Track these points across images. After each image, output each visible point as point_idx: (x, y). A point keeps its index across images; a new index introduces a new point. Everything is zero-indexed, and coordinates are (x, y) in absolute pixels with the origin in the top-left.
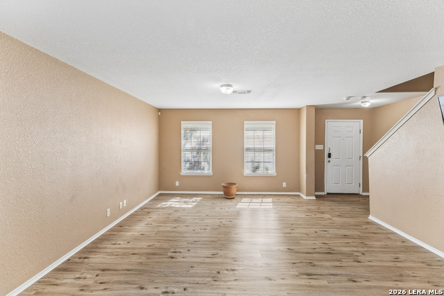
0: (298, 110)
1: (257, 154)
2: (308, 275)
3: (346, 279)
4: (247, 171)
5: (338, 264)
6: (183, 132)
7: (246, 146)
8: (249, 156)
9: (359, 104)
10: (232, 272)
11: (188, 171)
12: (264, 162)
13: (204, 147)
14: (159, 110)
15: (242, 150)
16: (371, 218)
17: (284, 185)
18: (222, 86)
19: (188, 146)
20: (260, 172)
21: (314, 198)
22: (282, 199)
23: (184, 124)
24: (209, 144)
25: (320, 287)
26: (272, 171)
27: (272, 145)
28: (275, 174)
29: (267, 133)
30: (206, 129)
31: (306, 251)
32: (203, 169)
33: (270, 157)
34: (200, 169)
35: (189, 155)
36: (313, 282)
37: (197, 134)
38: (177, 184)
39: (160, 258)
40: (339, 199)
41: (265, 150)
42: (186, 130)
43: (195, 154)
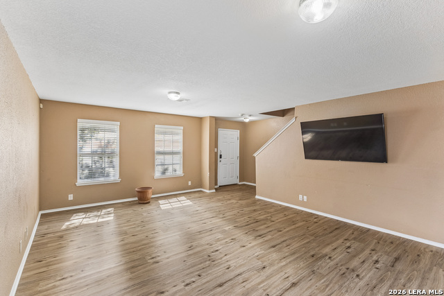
0: (201, 119)
1: (167, 156)
2: (260, 236)
3: (276, 231)
4: (157, 174)
5: (266, 226)
6: (79, 132)
7: (157, 149)
8: (159, 159)
9: (242, 119)
10: (217, 252)
11: (86, 180)
12: (173, 164)
13: (108, 150)
14: (41, 101)
15: (153, 153)
16: (257, 197)
17: (190, 183)
18: (170, 93)
19: (87, 149)
20: (169, 174)
21: (214, 191)
22: (193, 196)
23: (81, 123)
24: (116, 147)
25: (269, 240)
26: (180, 172)
27: (180, 148)
28: (183, 175)
29: (176, 138)
30: (112, 131)
31: (244, 224)
32: (108, 176)
33: (178, 159)
34: (103, 176)
35: (87, 161)
36: (266, 239)
37: (101, 135)
38: (71, 197)
39: (145, 268)
40: (229, 188)
41: (172, 153)
42: (83, 130)
43: (96, 158)
